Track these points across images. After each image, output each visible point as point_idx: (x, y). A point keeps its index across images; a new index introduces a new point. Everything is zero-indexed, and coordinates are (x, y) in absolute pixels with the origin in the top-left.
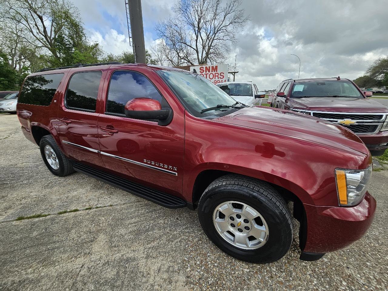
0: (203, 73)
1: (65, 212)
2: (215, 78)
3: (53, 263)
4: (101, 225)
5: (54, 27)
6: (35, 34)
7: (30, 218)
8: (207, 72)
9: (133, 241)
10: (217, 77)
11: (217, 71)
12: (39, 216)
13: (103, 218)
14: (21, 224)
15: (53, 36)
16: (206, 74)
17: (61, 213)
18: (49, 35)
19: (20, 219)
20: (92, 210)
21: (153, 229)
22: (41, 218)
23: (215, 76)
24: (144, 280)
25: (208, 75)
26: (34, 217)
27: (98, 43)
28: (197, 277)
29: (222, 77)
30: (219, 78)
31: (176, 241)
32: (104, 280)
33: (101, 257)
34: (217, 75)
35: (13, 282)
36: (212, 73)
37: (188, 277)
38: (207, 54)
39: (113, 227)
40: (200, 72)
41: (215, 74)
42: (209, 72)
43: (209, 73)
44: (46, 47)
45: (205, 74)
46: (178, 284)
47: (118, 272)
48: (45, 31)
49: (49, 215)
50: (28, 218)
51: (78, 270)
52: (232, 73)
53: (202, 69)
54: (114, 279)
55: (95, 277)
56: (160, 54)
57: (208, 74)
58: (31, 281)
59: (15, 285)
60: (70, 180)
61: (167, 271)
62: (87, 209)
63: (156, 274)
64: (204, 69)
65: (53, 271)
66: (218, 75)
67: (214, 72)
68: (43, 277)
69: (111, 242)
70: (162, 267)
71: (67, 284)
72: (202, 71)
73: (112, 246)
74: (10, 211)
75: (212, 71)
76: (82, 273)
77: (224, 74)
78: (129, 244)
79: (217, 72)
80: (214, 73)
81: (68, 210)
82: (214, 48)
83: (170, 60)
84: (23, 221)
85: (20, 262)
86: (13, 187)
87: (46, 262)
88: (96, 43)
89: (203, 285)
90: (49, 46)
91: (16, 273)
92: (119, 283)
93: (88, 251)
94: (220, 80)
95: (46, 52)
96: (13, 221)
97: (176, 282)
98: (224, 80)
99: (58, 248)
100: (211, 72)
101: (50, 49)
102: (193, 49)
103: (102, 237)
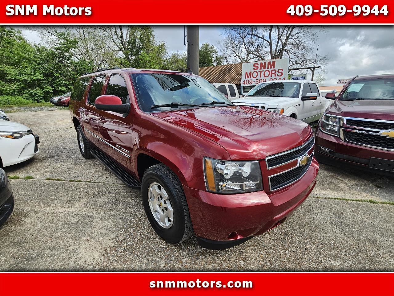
0: (257, 71)
1: (73, 181)
2: (271, 76)
3: (49, 207)
4: (89, 193)
5: (129, 31)
6: (115, 39)
7: (53, 180)
8: (262, 69)
9: (100, 207)
10: (273, 75)
11: (274, 67)
12: (58, 180)
13: (93, 190)
14: (48, 182)
15: (127, 40)
16: (261, 72)
17: (70, 181)
18: (125, 40)
19: (48, 179)
20: (90, 183)
21: (119, 203)
22: (59, 181)
23: (272, 73)
24: (90, 229)
25: (263, 73)
26: (55, 180)
27: (164, 43)
28: (123, 238)
29: (280, 74)
30: (276, 75)
31: (128, 215)
32: (68, 222)
33: (75, 211)
34: (274, 72)
35: (28, 209)
36: (268, 69)
37: (117, 236)
38: (284, 45)
39: (95, 196)
40: (254, 69)
41: (272, 70)
42: (264, 68)
43: (265, 70)
44: (121, 50)
45: (259, 71)
46: (107, 238)
47: (78, 221)
48: (122, 36)
49: (64, 180)
50: (52, 180)
51: (59, 213)
52: (310, 68)
53: (256, 65)
54: (74, 223)
55: (65, 219)
56: (225, 49)
57: (263, 71)
58: (35, 212)
59: (27, 211)
60: (90, 162)
61: (107, 229)
62: (87, 182)
63: (99, 229)
64: (259, 66)
65: (47, 210)
66: (276, 72)
67: (271, 68)
68: (41, 211)
69: (87, 204)
70: (106, 226)
71: (50, 218)
72: (256, 68)
73: (87, 207)
74: (47, 174)
75: (268, 68)
76: (60, 215)
77: (282, 70)
78: (96, 208)
79: (274, 69)
80: (270, 70)
81: (76, 180)
82: (293, 38)
83: (237, 55)
84: (49, 180)
85: (36, 201)
86: (56, 161)
87: (47, 205)
88: (162, 43)
89: (123, 244)
90: (124, 50)
91: (31, 206)
92: (75, 226)
93: (71, 205)
94: (278, 78)
95: (121, 55)
96: (44, 179)
97: (107, 237)
98: (282, 77)
99: (57, 199)
100: (266, 69)
101: (124, 53)
102: (266, 40)
103: (84, 200)
